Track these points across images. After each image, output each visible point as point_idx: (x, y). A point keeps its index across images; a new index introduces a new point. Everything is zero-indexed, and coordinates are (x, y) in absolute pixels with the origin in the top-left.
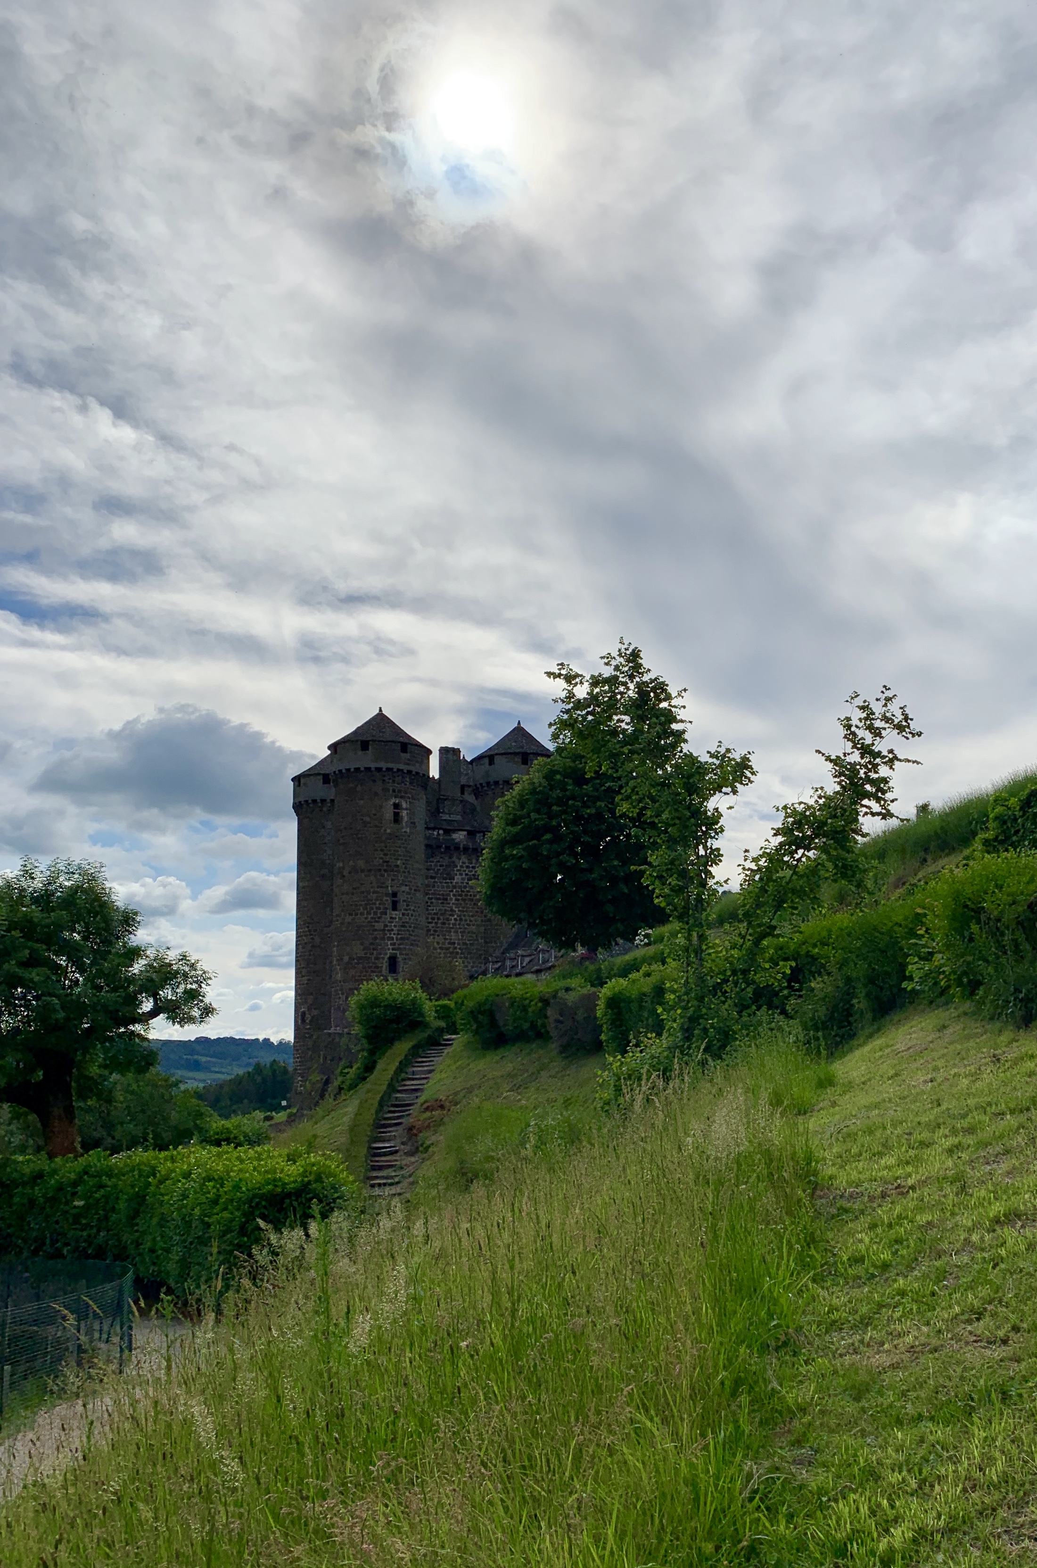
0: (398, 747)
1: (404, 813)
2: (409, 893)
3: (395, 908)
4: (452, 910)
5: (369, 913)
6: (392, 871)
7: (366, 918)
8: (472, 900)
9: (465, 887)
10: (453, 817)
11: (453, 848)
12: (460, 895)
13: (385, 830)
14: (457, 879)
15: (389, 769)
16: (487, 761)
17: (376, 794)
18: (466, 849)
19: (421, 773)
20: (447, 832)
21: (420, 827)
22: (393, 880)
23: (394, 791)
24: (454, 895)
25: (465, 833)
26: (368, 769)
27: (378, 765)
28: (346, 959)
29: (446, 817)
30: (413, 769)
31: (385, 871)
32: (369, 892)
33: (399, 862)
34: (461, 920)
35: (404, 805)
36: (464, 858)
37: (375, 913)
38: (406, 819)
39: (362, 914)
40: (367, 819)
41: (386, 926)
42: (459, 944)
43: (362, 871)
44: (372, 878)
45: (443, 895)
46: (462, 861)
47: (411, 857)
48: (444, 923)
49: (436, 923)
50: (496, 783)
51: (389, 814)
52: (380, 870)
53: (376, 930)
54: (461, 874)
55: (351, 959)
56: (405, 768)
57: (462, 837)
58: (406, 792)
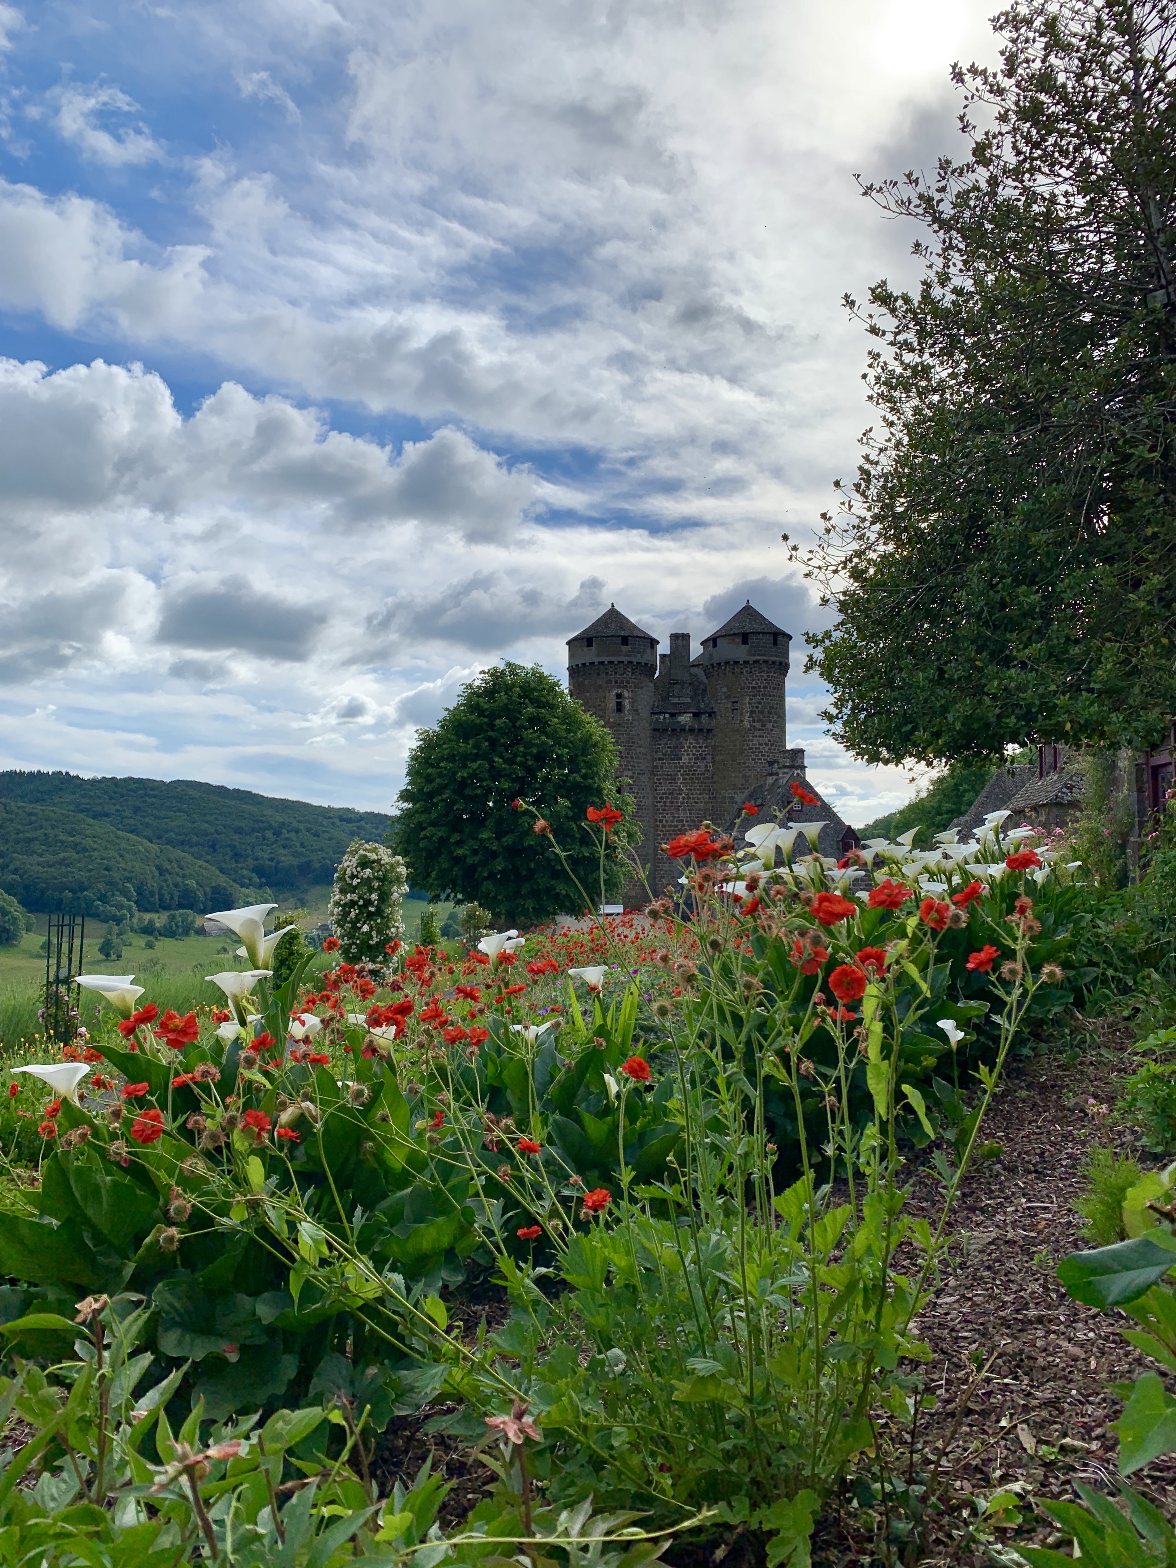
0: (620, 640)
1: (626, 702)
2: (632, 777)
3: (619, 792)
4: (681, 790)
10: (682, 700)
11: (681, 730)
12: (688, 775)
14: (685, 759)
15: (610, 662)
16: (711, 643)
17: (600, 686)
18: (692, 730)
19: (643, 661)
20: (673, 715)
21: (645, 714)
23: (616, 682)
24: (682, 775)
25: (691, 715)
26: (592, 663)
27: (601, 659)
29: (676, 700)
30: (635, 660)
34: (689, 798)
35: (626, 694)
36: (691, 739)
38: (628, 707)
45: (671, 775)
46: (689, 742)
47: (633, 743)
48: (672, 802)
49: (665, 802)
50: (719, 664)
51: (612, 704)
54: (688, 755)
56: (626, 659)
57: (688, 719)
58: (628, 682)
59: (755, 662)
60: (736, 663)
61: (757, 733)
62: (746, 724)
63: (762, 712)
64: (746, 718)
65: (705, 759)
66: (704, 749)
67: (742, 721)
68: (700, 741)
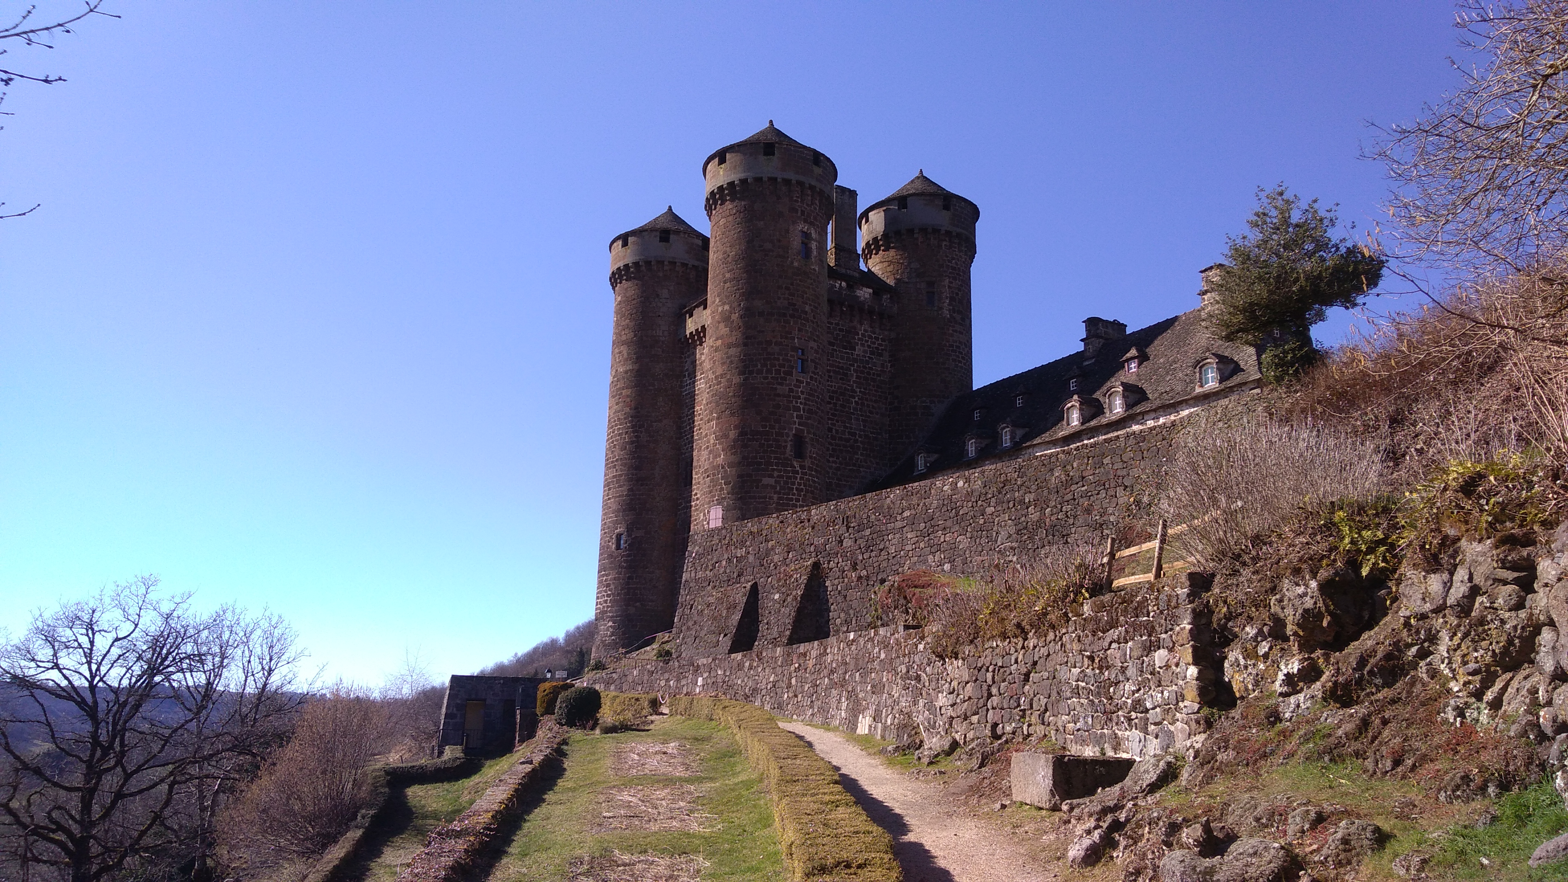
0: (811, 156)
1: (814, 245)
3: (802, 369)
4: (854, 391)
5: (769, 371)
6: (800, 318)
7: (766, 378)
8: (874, 380)
9: (867, 362)
11: (856, 309)
12: (862, 372)
13: (792, 263)
14: (859, 350)
15: (800, 183)
16: (895, 204)
17: (780, 215)
18: (871, 312)
19: (831, 198)
20: (849, 286)
22: (800, 330)
23: (803, 212)
24: (856, 371)
25: (871, 291)
26: (773, 180)
27: (786, 176)
28: (734, 434)
30: (825, 190)
31: (792, 316)
32: (769, 343)
33: (807, 308)
34: (863, 404)
36: (866, 326)
37: (778, 372)
38: (814, 253)
39: (760, 372)
40: (768, 245)
41: (791, 390)
42: (860, 436)
43: (760, 314)
44: (774, 323)
45: (842, 368)
46: (864, 328)
47: (819, 304)
48: (842, 405)
49: (835, 404)
50: (911, 231)
51: (796, 242)
52: (784, 315)
53: (779, 395)
54: (863, 345)
55: (743, 434)
56: (818, 185)
57: (867, 296)
58: (815, 218)
59: (958, 235)
60: (936, 231)
61: (958, 328)
62: (946, 313)
63: (961, 302)
64: (946, 304)
65: (881, 355)
66: (880, 342)
67: (941, 308)
68: (877, 330)
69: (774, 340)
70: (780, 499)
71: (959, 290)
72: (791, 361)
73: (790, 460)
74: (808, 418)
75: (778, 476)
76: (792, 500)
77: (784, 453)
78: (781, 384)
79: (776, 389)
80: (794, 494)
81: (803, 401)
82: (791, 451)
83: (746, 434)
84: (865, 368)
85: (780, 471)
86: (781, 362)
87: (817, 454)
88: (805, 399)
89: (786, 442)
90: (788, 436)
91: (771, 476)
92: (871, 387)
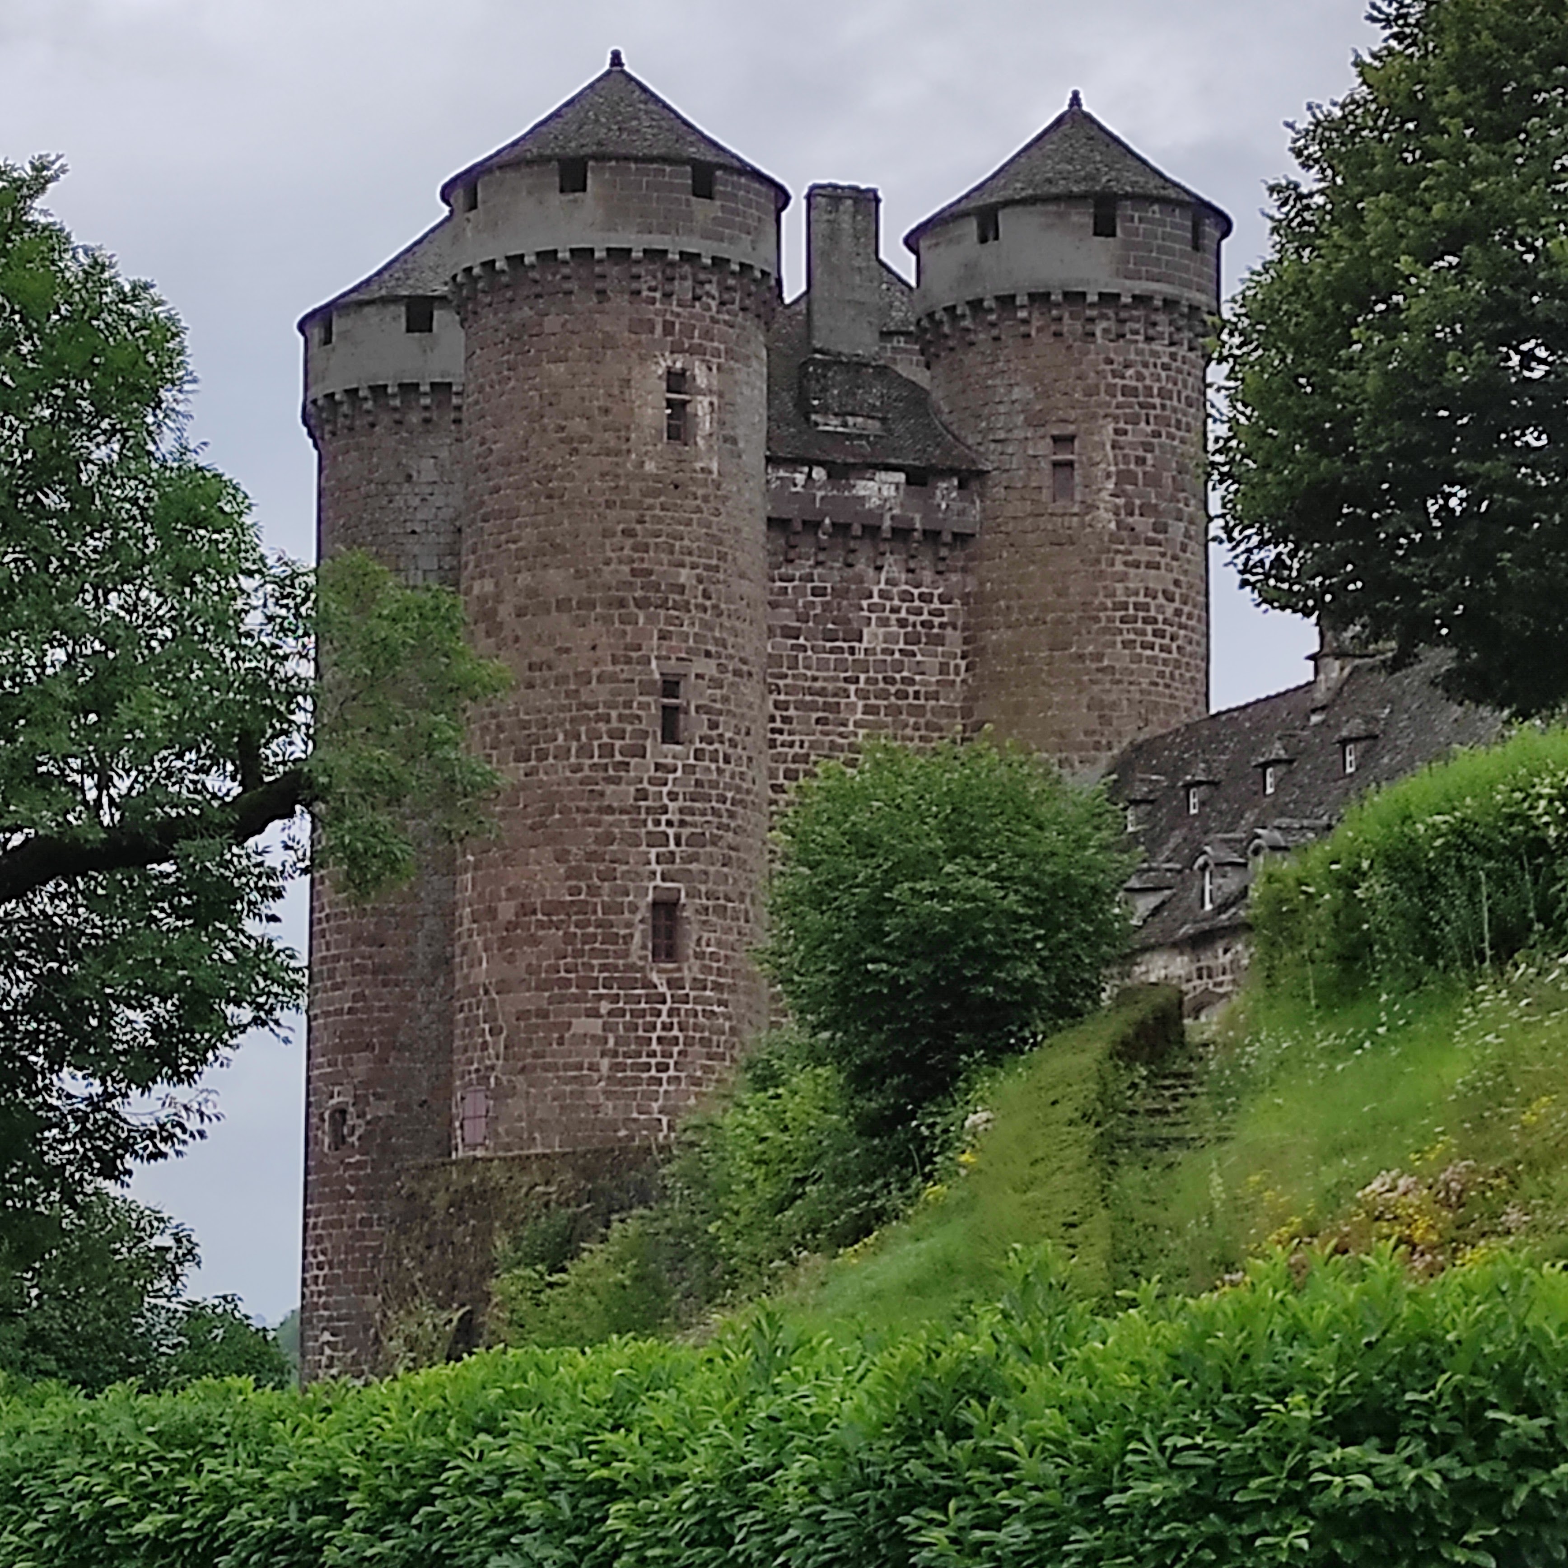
0: (682, 178)
1: (701, 406)
2: (717, 684)
3: (670, 735)
5: (585, 751)
6: (663, 605)
7: (577, 769)
8: (916, 711)
9: (898, 664)
10: (855, 425)
12: (883, 695)
13: (640, 465)
14: (871, 637)
15: (654, 255)
16: (972, 227)
17: (609, 342)
18: (899, 533)
19: (759, 265)
20: (837, 474)
21: (752, 454)
22: (663, 636)
23: (668, 328)
24: (862, 694)
25: (901, 477)
26: (583, 255)
27: (615, 242)
28: (507, 910)
29: (833, 424)
30: (729, 255)
31: (640, 604)
32: (584, 678)
33: (684, 576)
35: (700, 378)
36: (893, 567)
37: (607, 751)
38: (706, 425)
39: (560, 754)
40: (578, 426)
41: (642, 795)
43: (562, 605)
44: (595, 627)
45: (822, 692)
46: (887, 577)
47: (722, 557)
50: (1007, 301)
51: (651, 410)
52: (622, 603)
53: (608, 809)
54: (884, 622)
55: (527, 910)
56: (707, 250)
57: (889, 491)
58: (707, 335)
59: (1140, 300)
60: (1075, 298)
61: (1142, 553)
63: (1153, 480)
64: (1105, 495)
65: (940, 640)
66: (936, 605)
67: (1090, 507)
68: (927, 575)
69: (595, 671)
70: (615, 1067)
71: (1148, 448)
72: (639, 718)
73: (642, 969)
74: (693, 858)
75: (610, 1013)
76: (647, 1067)
77: (626, 954)
78: (617, 781)
79: (602, 794)
80: (653, 1054)
81: (676, 818)
82: (644, 947)
83: (534, 912)
84: (891, 681)
85: (616, 999)
86: (615, 724)
87: (719, 944)
88: (681, 811)
89: (629, 925)
90: (634, 909)
91: (594, 1013)
92: (909, 732)
